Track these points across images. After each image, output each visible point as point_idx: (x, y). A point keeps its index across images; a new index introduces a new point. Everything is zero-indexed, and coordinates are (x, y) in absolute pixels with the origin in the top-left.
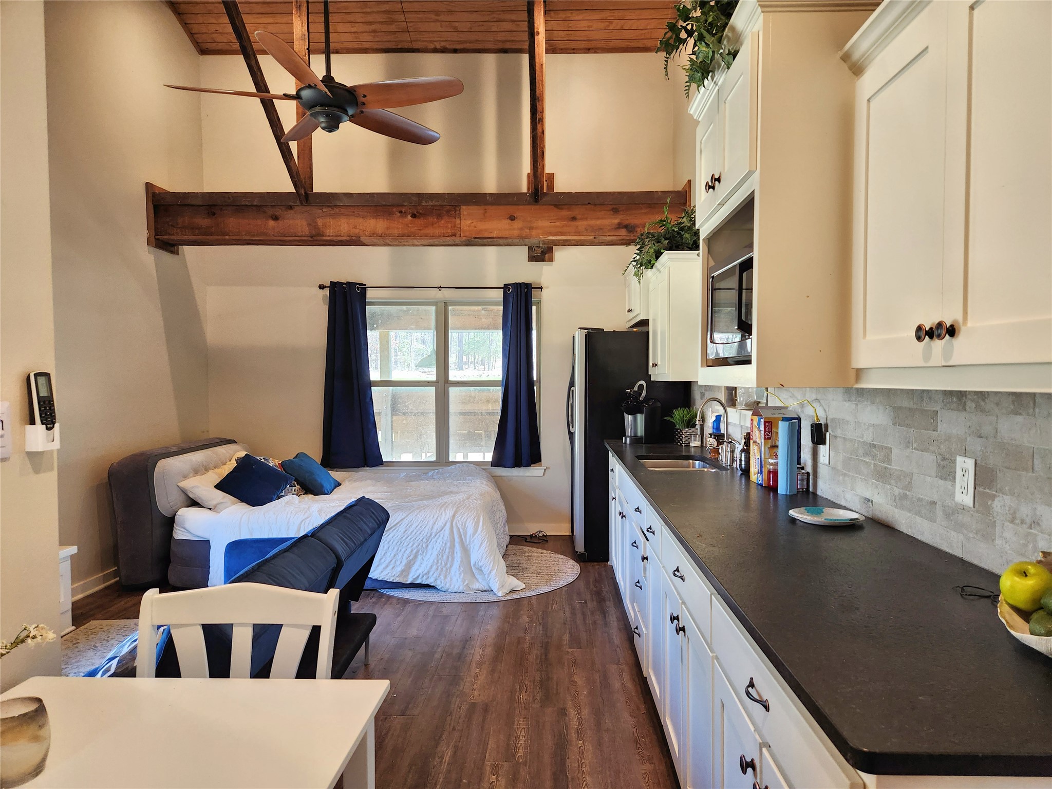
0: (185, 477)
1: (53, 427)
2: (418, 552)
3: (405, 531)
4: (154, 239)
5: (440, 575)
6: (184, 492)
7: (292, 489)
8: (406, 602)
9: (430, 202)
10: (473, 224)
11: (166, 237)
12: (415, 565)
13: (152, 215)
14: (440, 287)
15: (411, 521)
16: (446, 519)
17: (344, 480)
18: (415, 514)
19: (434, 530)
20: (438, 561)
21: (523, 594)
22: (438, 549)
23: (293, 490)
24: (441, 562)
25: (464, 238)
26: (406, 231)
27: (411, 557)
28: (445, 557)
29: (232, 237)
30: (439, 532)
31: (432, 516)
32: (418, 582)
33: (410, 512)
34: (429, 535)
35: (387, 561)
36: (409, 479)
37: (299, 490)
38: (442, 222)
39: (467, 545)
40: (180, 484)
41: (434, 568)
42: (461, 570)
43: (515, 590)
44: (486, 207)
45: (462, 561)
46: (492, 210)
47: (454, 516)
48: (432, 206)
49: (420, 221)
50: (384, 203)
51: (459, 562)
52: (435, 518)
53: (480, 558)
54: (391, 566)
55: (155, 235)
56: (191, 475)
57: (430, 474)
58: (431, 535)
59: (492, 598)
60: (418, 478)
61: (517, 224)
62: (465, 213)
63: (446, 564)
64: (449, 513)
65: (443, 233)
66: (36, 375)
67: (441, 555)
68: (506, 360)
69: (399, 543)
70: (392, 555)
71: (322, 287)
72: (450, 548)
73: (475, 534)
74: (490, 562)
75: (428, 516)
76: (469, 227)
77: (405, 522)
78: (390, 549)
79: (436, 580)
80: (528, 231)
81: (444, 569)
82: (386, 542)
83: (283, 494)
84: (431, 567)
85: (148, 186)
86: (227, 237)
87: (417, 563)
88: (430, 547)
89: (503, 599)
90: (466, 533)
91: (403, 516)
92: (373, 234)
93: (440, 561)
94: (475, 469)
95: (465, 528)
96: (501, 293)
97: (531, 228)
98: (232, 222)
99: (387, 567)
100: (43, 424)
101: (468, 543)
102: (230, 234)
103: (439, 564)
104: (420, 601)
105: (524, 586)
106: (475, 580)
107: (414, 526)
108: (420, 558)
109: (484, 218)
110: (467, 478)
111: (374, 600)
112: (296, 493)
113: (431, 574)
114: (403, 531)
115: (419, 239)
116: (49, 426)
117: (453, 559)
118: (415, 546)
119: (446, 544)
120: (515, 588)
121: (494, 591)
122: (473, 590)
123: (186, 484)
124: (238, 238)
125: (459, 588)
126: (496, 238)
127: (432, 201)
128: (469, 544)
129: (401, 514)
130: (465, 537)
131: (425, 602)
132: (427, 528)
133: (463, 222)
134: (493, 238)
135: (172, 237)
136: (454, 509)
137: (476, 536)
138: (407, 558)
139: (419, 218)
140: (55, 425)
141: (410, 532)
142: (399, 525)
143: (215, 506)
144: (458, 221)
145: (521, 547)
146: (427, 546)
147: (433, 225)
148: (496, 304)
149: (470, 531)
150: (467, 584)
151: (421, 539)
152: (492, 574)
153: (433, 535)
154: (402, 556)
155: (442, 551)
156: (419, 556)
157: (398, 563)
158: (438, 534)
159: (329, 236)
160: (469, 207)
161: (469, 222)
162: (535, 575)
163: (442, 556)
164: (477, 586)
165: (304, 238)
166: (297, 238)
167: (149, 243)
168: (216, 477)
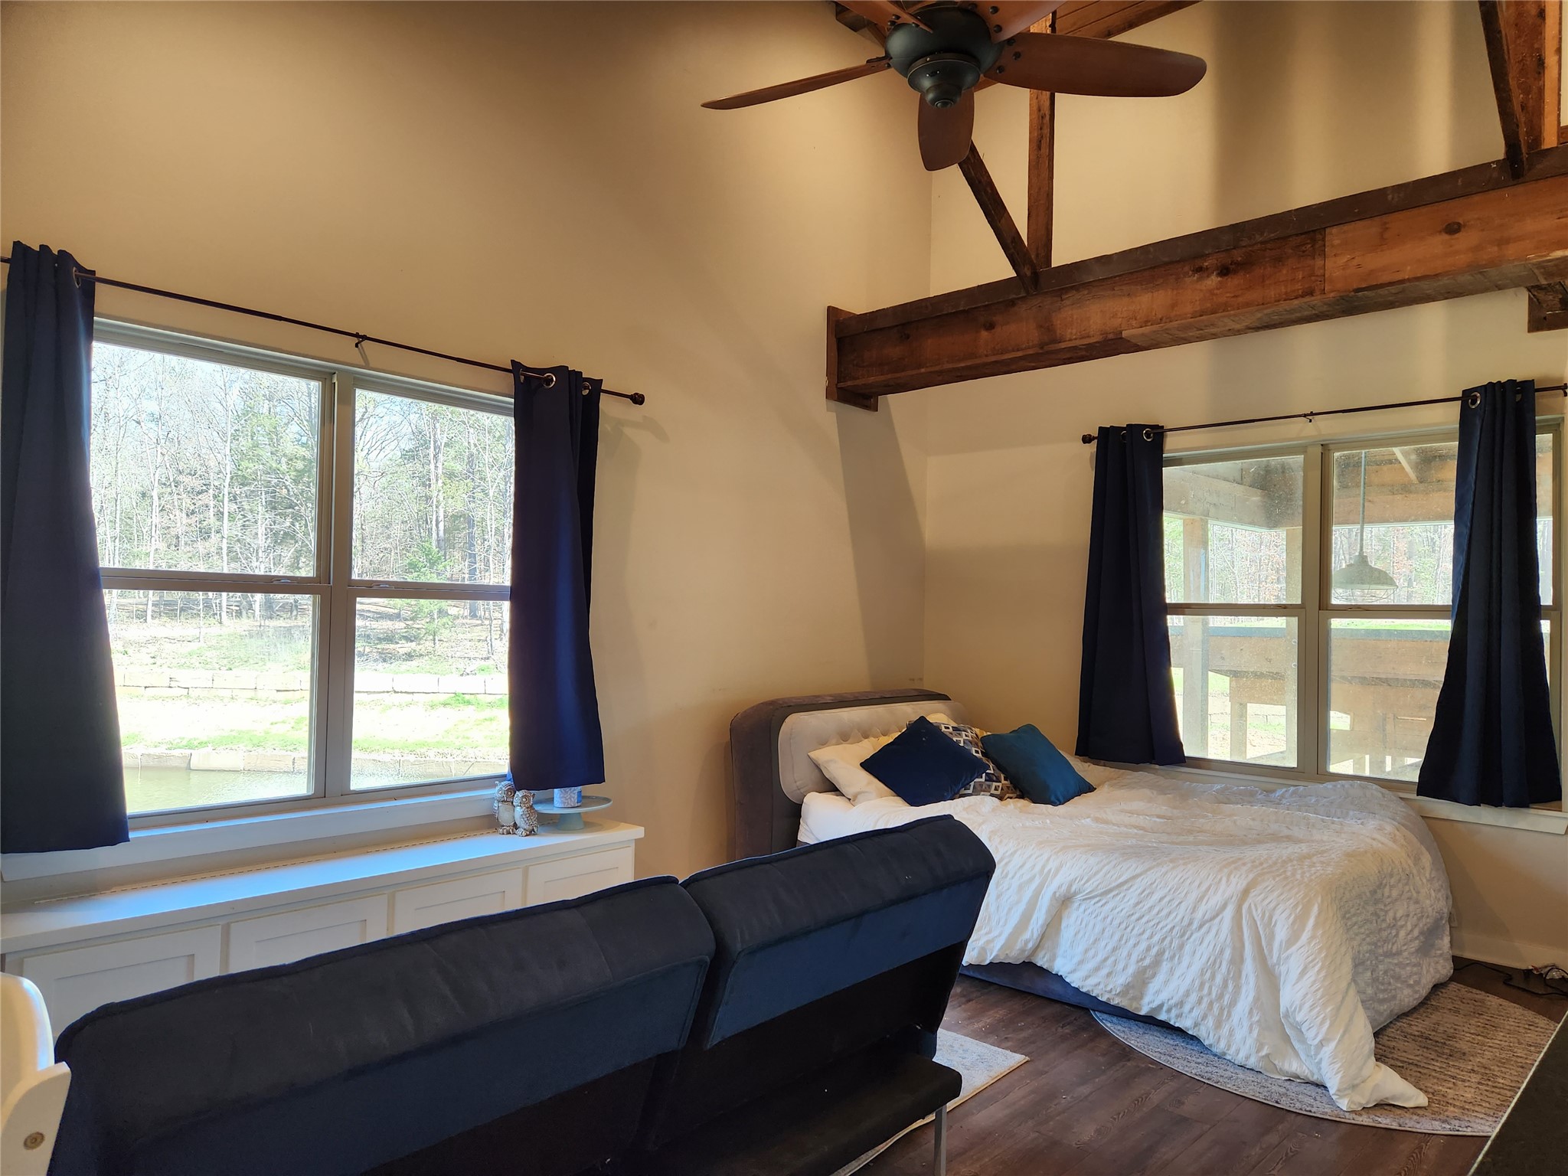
0: (823, 743)
2: (1161, 953)
3: (1138, 903)
4: (835, 389)
5: (1204, 1017)
6: (818, 767)
7: (989, 786)
8: (1126, 1053)
9: (1257, 236)
10: (1355, 262)
11: (849, 383)
12: (1156, 979)
13: (835, 353)
14: (1312, 414)
15: (1152, 884)
16: (1227, 895)
17: (1102, 783)
18: (1164, 870)
19: (1199, 915)
20: (1202, 985)
21: (1411, 1124)
22: (1204, 959)
23: (993, 787)
24: (1210, 988)
25: (1332, 295)
26: (1209, 305)
27: (1147, 962)
28: (1219, 979)
29: (929, 370)
30: (1207, 921)
31: (1197, 883)
32: (1162, 1017)
33: (1154, 863)
34: (1186, 922)
35: (1099, 958)
36: (1225, 798)
37: (1005, 789)
38: (1284, 272)
39: (1275, 965)
40: (812, 754)
41: (1193, 997)
42: (1256, 1018)
43: (1394, 1106)
44: (1386, 218)
45: (1256, 999)
46: (1398, 222)
47: (1246, 893)
48: (1262, 243)
49: (1234, 282)
50: (1166, 259)
51: (1250, 998)
52: (1204, 888)
53: (1297, 1003)
54: (1105, 971)
55: (838, 383)
56: (834, 741)
57: (1279, 793)
58: (1190, 924)
59: (1320, 1109)
60: (1248, 797)
61: (1465, 240)
62: (1337, 242)
63: (1220, 996)
64: (1238, 883)
65: (1286, 293)
67: (1209, 971)
68: (1462, 559)
69: (1123, 926)
70: (1110, 947)
71: (1087, 439)
72: (1232, 962)
73: (1294, 943)
74: (1324, 1019)
75: (1189, 881)
76: (1344, 269)
77: (1139, 885)
78: (1106, 934)
79: (1196, 1025)
80: (1496, 249)
81: (1216, 1006)
82: (1099, 918)
83: (970, 791)
84: (1187, 994)
85: (832, 312)
86: (923, 370)
87: (1161, 977)
88: (1188, 948)
89: (1350, 1118)
90: (1271, 937)
91: (1138, 871)
92: (1147, 322)
93: (1207, 986)
94: (1380, 795)
95: (1270, 925)
96: (1454, 410)
97: (1503, 242)
98: (933, 346)
99: (1097, 969)
101: (1275, 960)
102: (928, 365)
103: (1206, 991)
104: (1153, 1062)
105: (1422, 1100)
106: (1290, 1051)
107: (1156, 897)
108: (1165, 967)
109: (1382, 242)
110: (1351, 813)
111: (1067, 1030)
112: (998, 792)
113: (1187, 1008)
114: (1132, 902)
115: (1235, 315)
117: (1238, 988)
118: (1156, 938)
119: (1222, 951)
120: (1394, 1097)
121: (1332, 1091)
122: (1281, 1072)
123: (821, 755)
124: (937, 368)
125: (1247, 1058)
126: (1409, 280)
127: (1262, 234)
128: (1278, 963)
129: (1134, 866)
130: (1270, 944)
131: (1162, 1067)
132: (1183, 906)
133: (1330, 263)
134: (1402, 282)
135: (857, 382)
136: (1251, 876)
137: (1294, 948)
138: (1138, 962)
139: (1235, 272)
141: (1146, 907)
142: (1125, 887)
143: (856, 796)
144: (1319, 262)
145: (1480, 995)
146: (1181, 947)
147: (1263, 281)
148: (1445, 437)
149: (1281, 934)
150: (1267, 1056)
151: (1169, 927)
152: (1325, 1049)
153: (1195, 925)
154: (1129, 955)
155: (1213, 965)
156: (1165, 963)
157: (1120, 966)
158: (1207, 925)
159: (1070, 340)
160: (1346, 227)
161: (1343, 260)
162: (1475, 1078)
163: (1213, 977)
164: (1293, 1066)
165: (1031, 352)
166: (1020, 354)
167: (829, 395)
168: (868, 748)
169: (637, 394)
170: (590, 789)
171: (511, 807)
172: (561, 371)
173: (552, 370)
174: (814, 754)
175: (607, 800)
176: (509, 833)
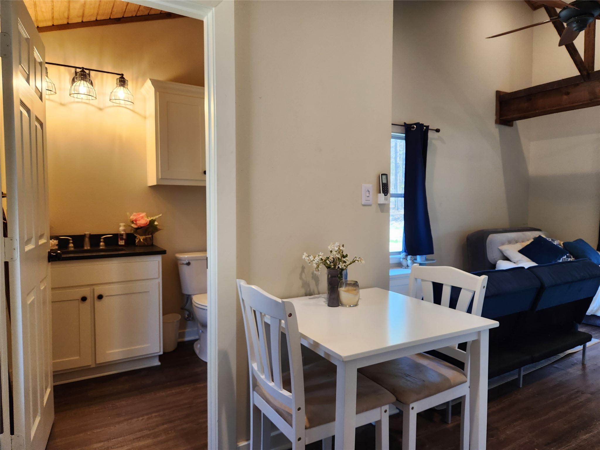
0: (503, 244)
1: (387, 195)
4: (499, 120)
6: (501, 252)
11: (505, 118)
13: (498, 107)
23: (568, 260)
29: (540, 111)
40: (499, 248)
55: (500, 117)
56: (506, 244)
66: (382, 175)
85: (498, 92)
86: (537, 111)
98: (541, 102)
100: (383, 193)
102: (540, 109)
116: (385, 194)
123: (504, 248)
140: (388, 194)
143: (517, 262)
165: (586, 102)
166: (581, 103)
167: (496, 122)
168: (520, 246)
169: (437, 129)
170: (429, 256)
171: (406, 260)
172: (417, 124)
173: (415, 124)
174: (501, 248)
175: (434, 260)
176: (406, 268)
